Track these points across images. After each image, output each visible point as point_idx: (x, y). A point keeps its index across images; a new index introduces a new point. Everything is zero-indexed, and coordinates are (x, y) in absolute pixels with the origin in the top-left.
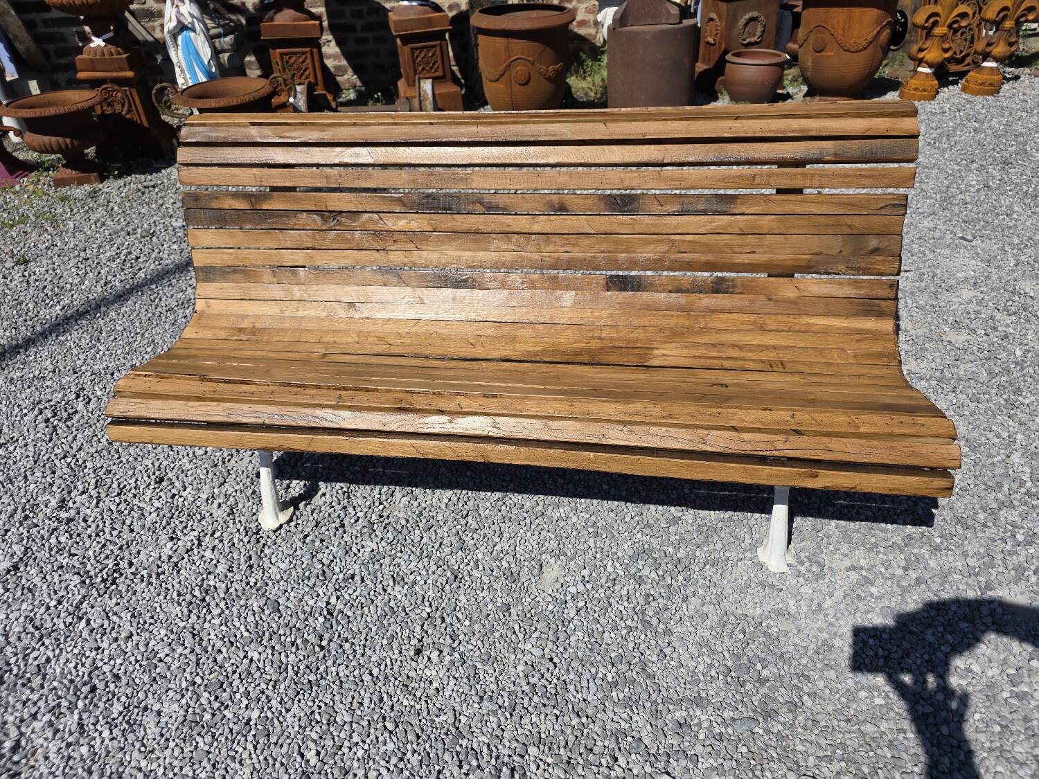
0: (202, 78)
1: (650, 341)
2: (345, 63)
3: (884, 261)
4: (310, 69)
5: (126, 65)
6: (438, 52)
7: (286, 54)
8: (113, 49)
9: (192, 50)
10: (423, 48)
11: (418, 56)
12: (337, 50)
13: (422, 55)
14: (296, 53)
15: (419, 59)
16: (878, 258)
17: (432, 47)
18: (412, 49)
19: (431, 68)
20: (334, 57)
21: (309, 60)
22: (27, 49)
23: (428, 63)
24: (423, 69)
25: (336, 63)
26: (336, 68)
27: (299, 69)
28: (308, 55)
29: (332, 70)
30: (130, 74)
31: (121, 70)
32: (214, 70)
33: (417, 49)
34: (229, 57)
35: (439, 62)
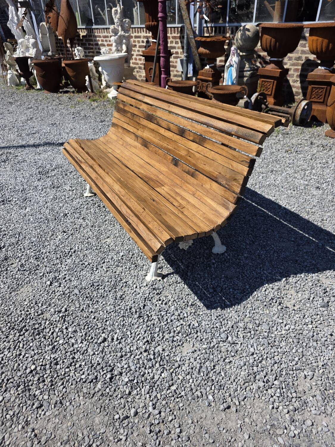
0: (230, 84)
1: (165, 184)
2: (300, 91)
3: (236, 185)
4: (271, 89)
5: (211, 76)
6: (324, 91)
7: (264, 81)
8: (211, 69)
9: (230, 74)
10: (318, 88)
11: (314, 91)
12: (300, 85)
13: (316, 91)
14: (268, 81)
15: (314, 92)
16: (235, 184)
17: (322, 88)
18: (313, 88)
19: (318, 97)
20: (297, 88)
21: (271, 85)
22: (199, 67)
23: (317, 95)
24: (315, 97)
25: (297, 90)
26: (296, 92)
27: (266, 88)
28: (272, 83)
29: (294, 93)
30: (211, 79)
31: (209, 77)
32: (235, 82)
33: (315, 88)
34: (247, 79)
35: (323, 96)
